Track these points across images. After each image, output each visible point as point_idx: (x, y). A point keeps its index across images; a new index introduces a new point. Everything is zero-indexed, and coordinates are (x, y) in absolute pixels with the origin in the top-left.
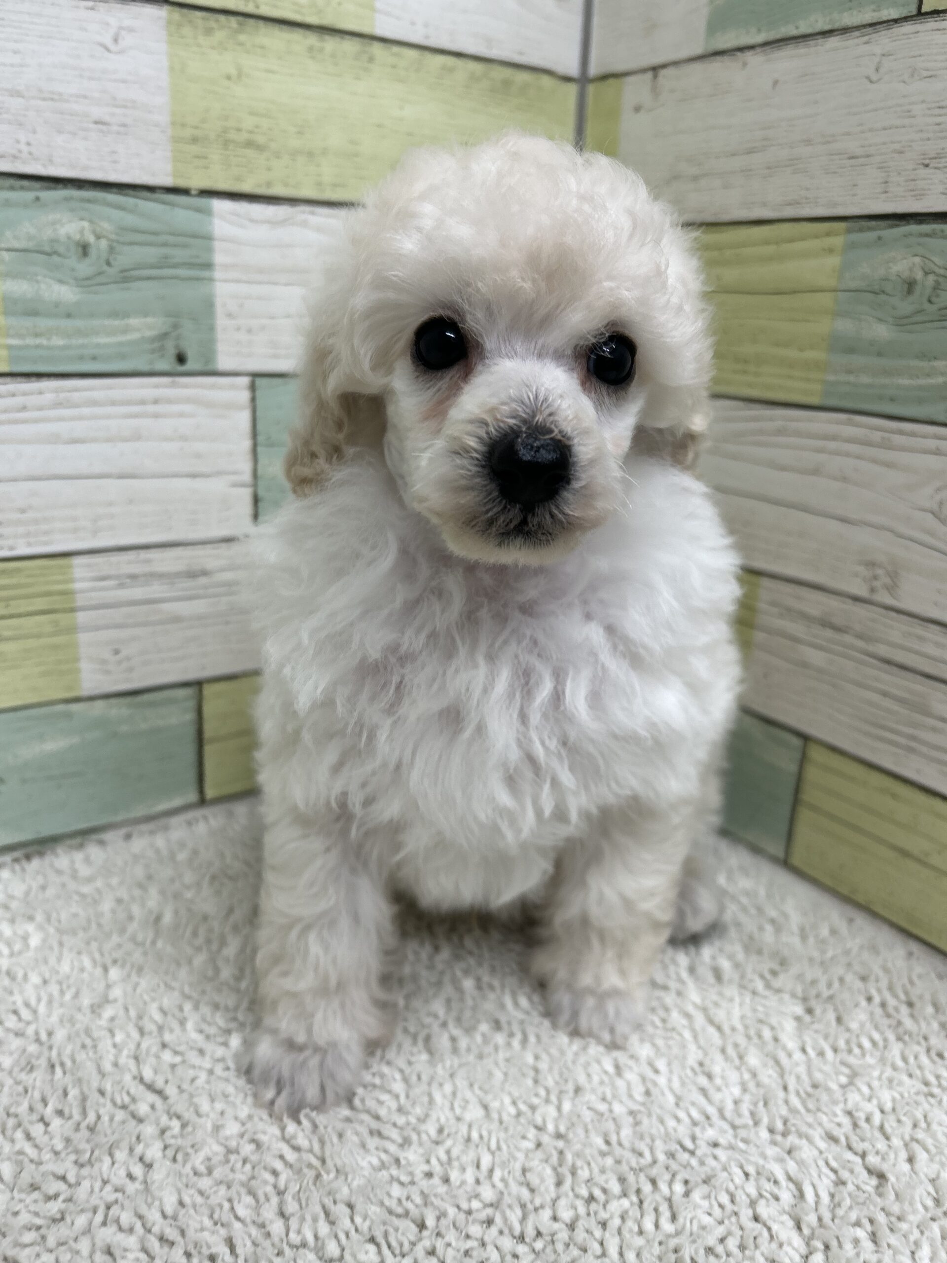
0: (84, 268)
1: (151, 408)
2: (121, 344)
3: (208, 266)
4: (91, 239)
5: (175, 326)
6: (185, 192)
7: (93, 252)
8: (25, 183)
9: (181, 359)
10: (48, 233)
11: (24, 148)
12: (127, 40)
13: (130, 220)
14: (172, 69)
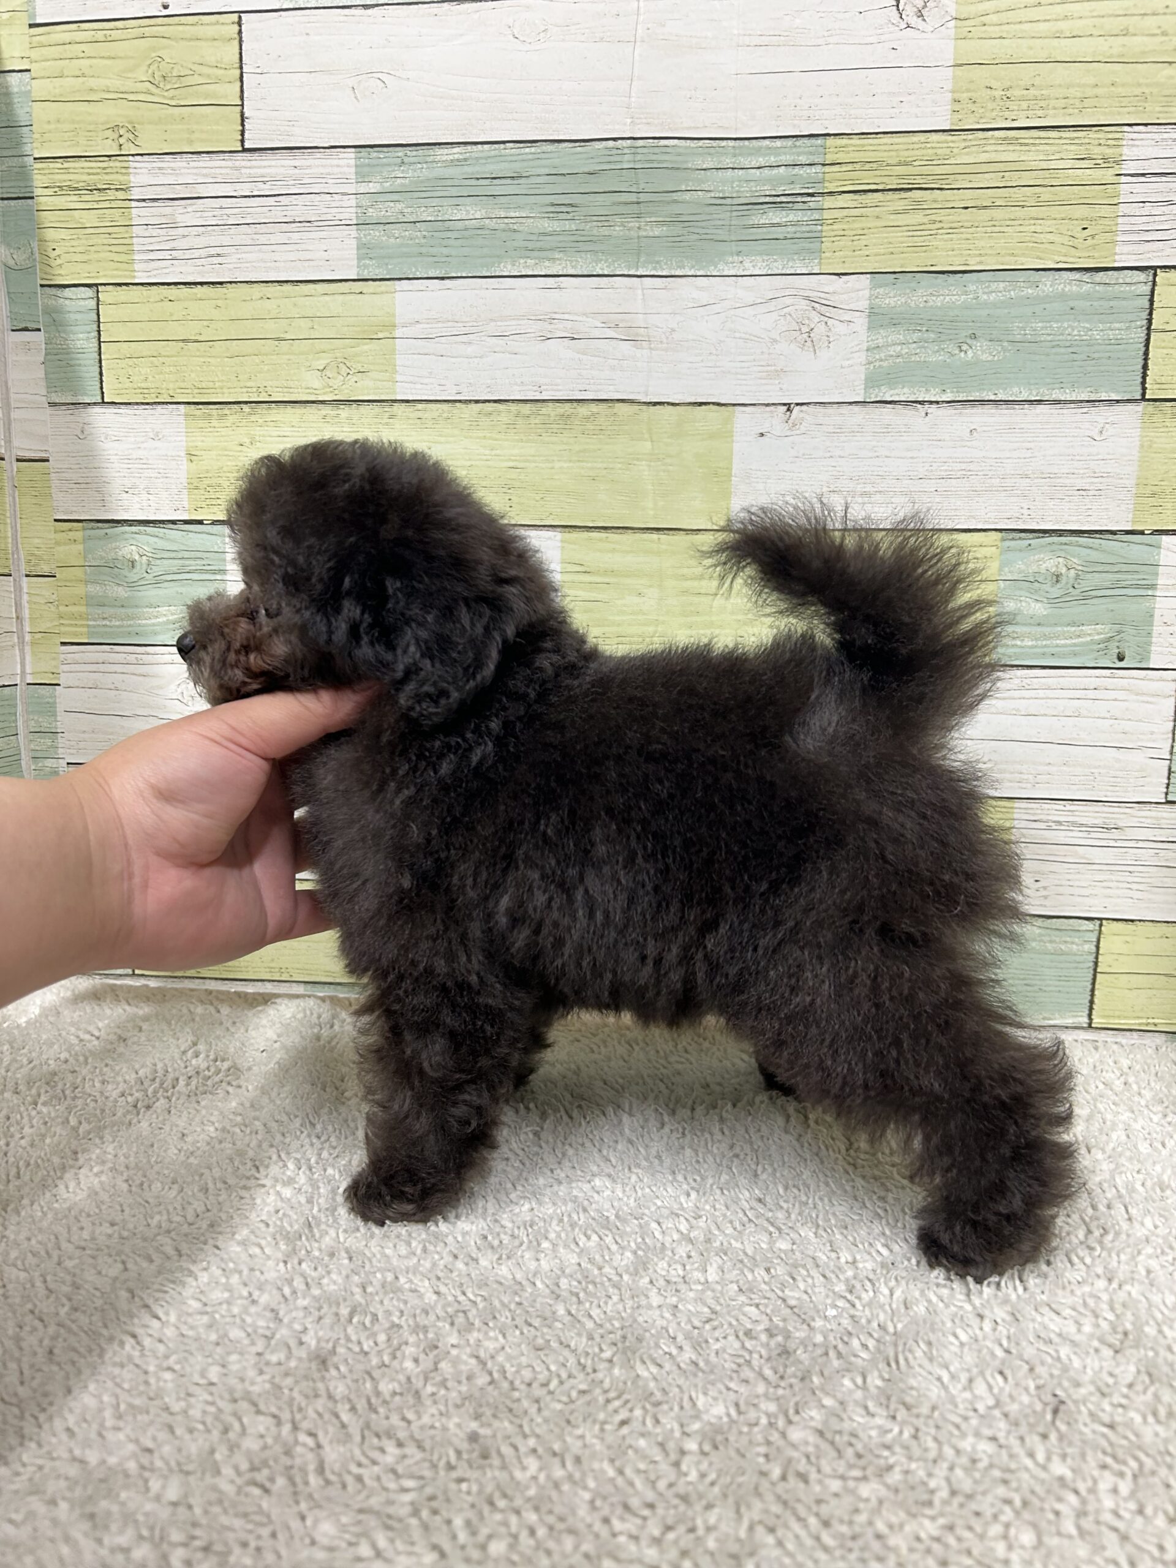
0: (1056, 591)
1: (1091, 694)
2: (1075, 645)
3: (1153, 587)
4: (1064, 570)
5: (1119, 632)
6: (1142, 533)
7: (1064, 580)
8: (1023, 535)
9: (1121, 658)
10: (1034, 568)
11: (1026, 512)
12: (1110, 431)
13: (1095, 556)
14: (1142, 446)
